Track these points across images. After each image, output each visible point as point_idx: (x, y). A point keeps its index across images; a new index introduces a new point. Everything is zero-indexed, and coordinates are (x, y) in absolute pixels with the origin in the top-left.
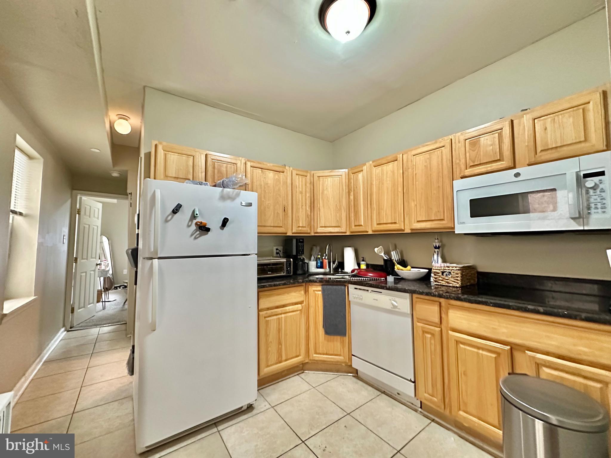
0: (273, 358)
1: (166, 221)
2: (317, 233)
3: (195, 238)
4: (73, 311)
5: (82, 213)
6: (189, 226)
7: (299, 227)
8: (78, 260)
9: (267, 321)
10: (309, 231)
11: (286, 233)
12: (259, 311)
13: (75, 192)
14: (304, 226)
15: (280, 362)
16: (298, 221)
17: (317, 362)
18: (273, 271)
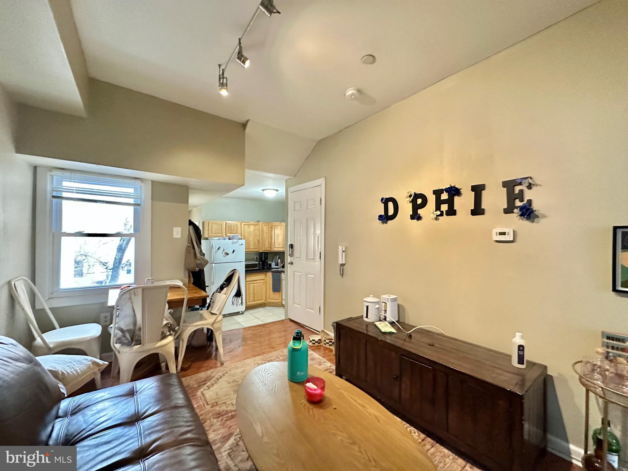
0: (252, 299)
1: (216, 252)
2: (274, 250)
3: (224, 257)
6: (222, 253)
7: (265, 248)
9: (249, 286)
10: (270, 250)
11: (259, 251)
12: (246, 282)
14: (268, 247)
15: (254, 301)
16: (264, 245)
17: (270, 303)
18: (253, 267)
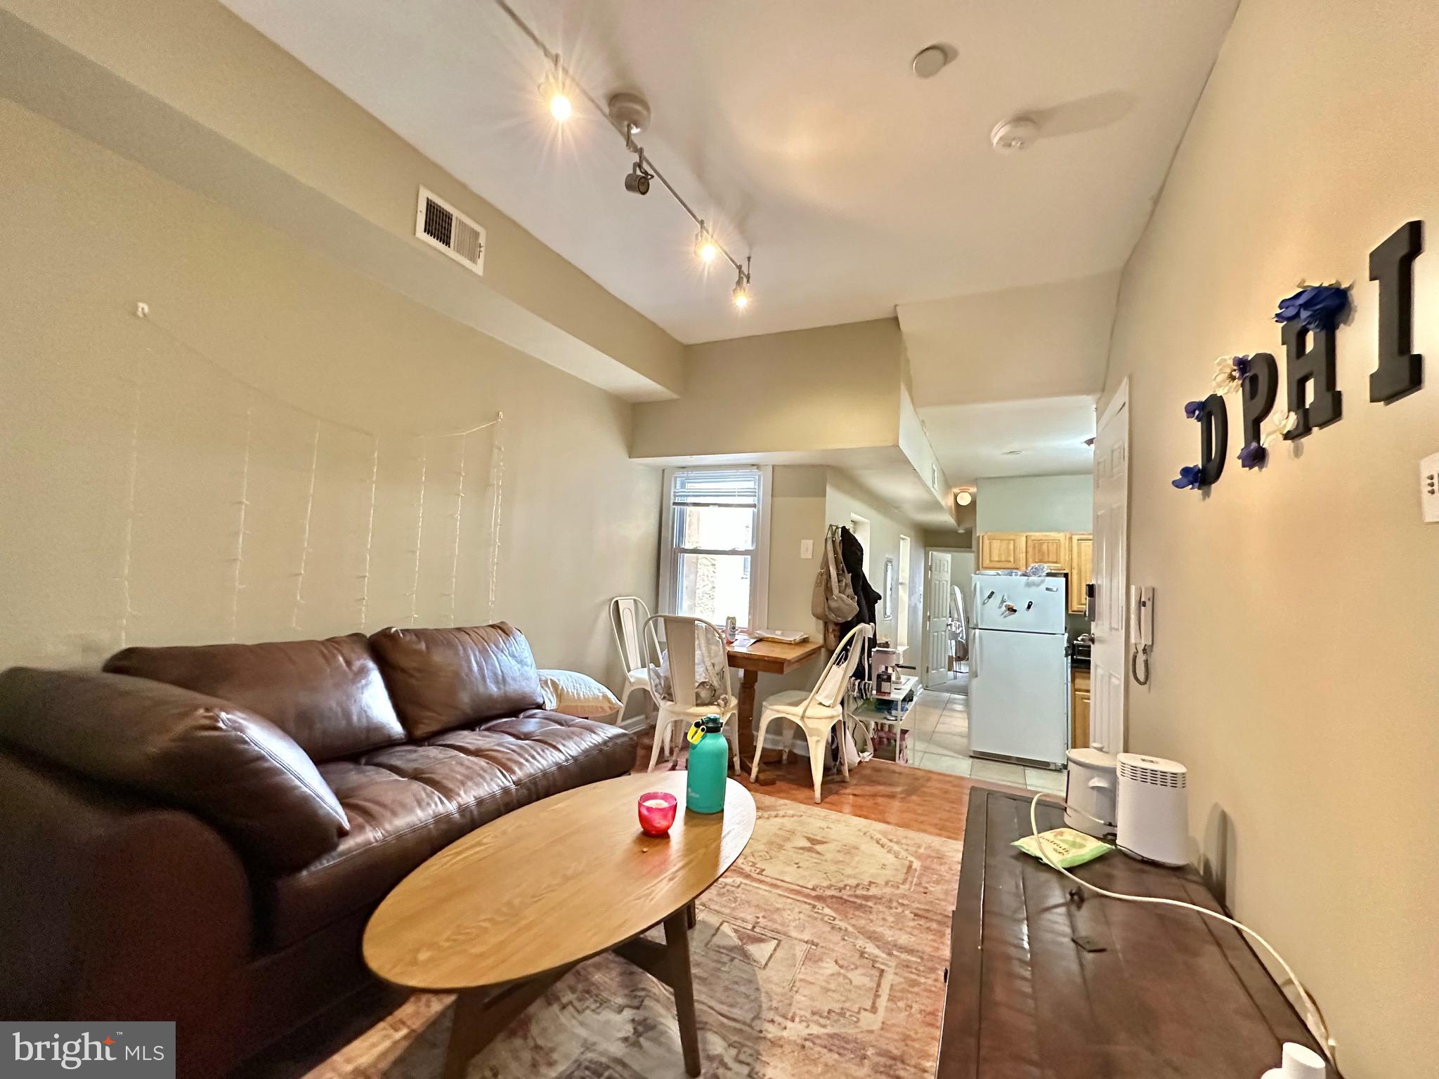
1: (984, 604)
3: (1005, 617)
4: (927, 672)
5: (933, 569)
6: (1000, 607)
8: (931, 618)
13: (927, 548)
